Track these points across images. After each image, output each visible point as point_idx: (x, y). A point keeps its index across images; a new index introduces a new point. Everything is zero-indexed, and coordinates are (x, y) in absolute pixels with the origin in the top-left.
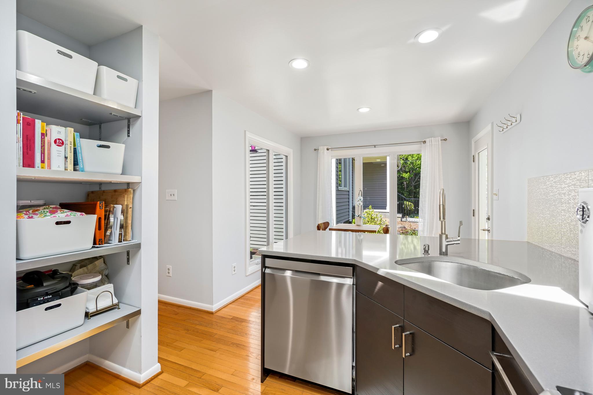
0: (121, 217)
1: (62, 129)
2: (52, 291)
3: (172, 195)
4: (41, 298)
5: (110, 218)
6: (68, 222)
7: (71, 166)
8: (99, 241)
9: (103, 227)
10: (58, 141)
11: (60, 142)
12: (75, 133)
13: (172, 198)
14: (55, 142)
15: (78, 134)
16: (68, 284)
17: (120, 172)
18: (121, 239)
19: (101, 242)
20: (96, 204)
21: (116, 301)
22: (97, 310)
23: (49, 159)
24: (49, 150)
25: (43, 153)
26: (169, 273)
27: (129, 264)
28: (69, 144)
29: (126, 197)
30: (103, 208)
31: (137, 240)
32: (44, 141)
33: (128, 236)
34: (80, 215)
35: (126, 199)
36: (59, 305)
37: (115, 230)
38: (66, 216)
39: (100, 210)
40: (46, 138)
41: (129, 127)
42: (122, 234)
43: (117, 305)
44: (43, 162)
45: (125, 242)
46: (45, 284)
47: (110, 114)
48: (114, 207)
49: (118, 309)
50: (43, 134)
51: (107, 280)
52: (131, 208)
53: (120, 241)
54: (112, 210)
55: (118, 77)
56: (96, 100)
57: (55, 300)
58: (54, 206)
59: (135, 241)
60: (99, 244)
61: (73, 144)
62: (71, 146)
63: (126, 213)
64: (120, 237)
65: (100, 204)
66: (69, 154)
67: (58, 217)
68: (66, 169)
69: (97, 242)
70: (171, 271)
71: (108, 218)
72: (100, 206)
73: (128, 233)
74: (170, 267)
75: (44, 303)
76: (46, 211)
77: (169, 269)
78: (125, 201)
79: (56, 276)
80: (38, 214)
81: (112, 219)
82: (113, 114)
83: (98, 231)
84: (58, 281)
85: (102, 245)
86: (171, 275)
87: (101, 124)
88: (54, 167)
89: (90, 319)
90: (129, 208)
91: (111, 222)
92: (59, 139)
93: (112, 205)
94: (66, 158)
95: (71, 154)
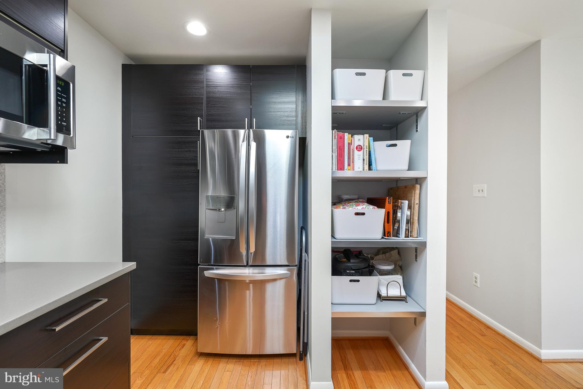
0: (407, 212)
1: (361, 137)
2: (355, 267)
3: (481, 191)
4: (348, 271)
5: (398, 213)
6: (363, 214)
7: (366, 167)
8: (388, 234)
9: (391, 221)
10: (358, 147)
11: (360, 148)
12: (370, 138)
13: (480, 194)
14: (357, 148)
15: (372, 138)
16: (367, 265)
17: (407, 168)
18: (407, 235)
19: (389, 235)
20: (386, 199)
21: (404, 294)
22: (387, 296)
23: (353, 162)
24: (353, 155)
25: (349, 158)
26: (476, 282)
27: (417, 261)
28: (365, 148)
29: (413, 193)
30: (391, 203)
31: (422, 238)
32: (350, 149)
33: (414, 232)
34: (373, 208)
35: (413, 195)
36: (358, 281)
37: (402, 225)
38: (362, 209)
39: (389, 206)
40: (351, 146)
41: (417, 122)
42: (409, 229)
43: (405, 298)
44: (349, 165)
45: (411, 238)
46: (351, 261)
47: (399, 113)
48: (402, 203)
49: (406, 302)
50: (349, 144)
51: (400, 270)
52: (417, 204)
53: (407, 236)
54: (399, 205)
55: (404, 75)
56: (385, 104)
57: (357, 276)
58: (362, 200)
59: (420, 239)
60: (388, 237)
61: (368, 148)
62: (367, 149)
63: (413, 209)
64: (407, 233)
65: (388, 200)
66: (365, 156)
67: (356, 209)
68: (364, 170)
69: (386, 234)
70: (478, 281)
71: (396, 214)
72: (388, 201)
73: (414, 229)
74: (478, 276)
75: (350, 275)
76: (354, 204)
77: (476, 278)
78: (412, 197)
79: (360, 257)
80: (349, 206)
81: (399, 214)
82: (401, 113)
83: (386, 224)
84: (359, 261)
85: (390, 237)
86: (478, 285)
87: (398, 125)
88: (356, 169)
89: (382, 301)
90: (415, 204)
91: (398, 216)
92: (359, 145)
93: (400, 201)
94: (364, 160)
95: (367, 156)
